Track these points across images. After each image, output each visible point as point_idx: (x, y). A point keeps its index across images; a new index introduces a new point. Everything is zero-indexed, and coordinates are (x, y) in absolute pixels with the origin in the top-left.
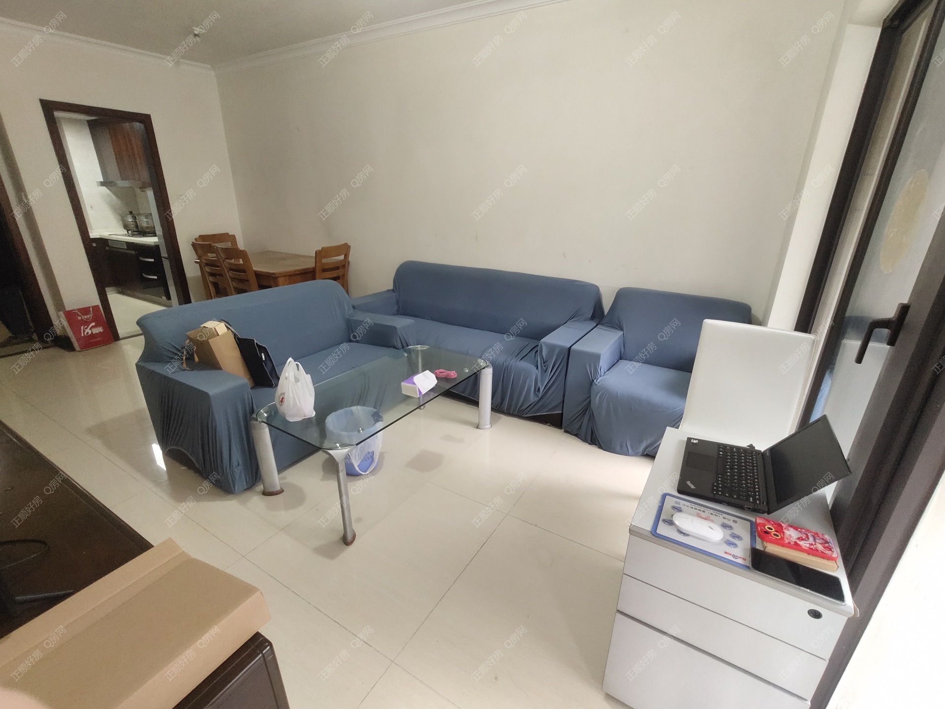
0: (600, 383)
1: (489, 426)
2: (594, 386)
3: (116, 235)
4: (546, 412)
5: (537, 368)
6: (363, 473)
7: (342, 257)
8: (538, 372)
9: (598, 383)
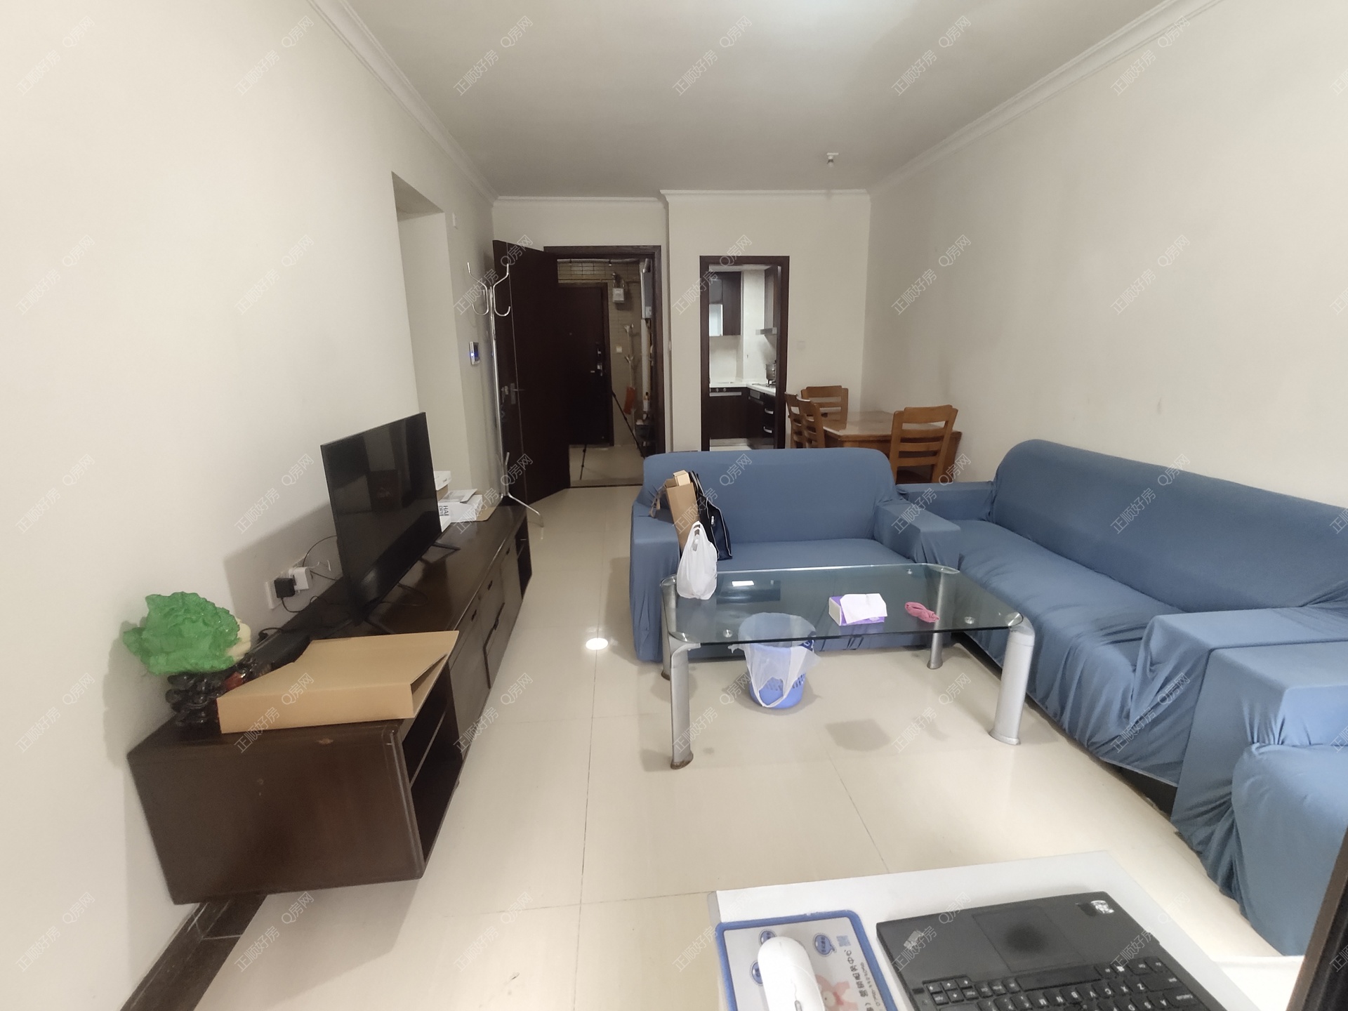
0: (1265, 757)
1: (1015, 741)
2: (1245, 756)
3: (759, 384)
4: (1143, 769)
5: (1134, 671)
6: (763, 705)
7: (942, 424)
8: (1135, 680)
9: (1260, 754)
